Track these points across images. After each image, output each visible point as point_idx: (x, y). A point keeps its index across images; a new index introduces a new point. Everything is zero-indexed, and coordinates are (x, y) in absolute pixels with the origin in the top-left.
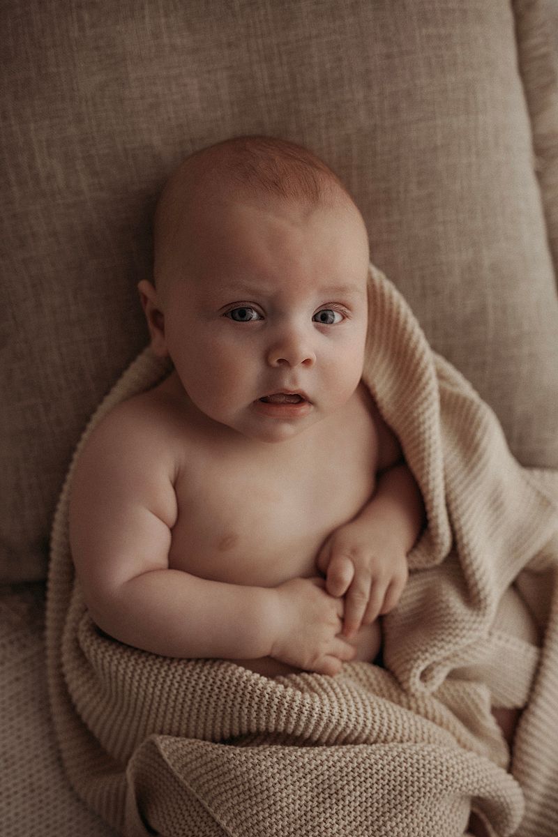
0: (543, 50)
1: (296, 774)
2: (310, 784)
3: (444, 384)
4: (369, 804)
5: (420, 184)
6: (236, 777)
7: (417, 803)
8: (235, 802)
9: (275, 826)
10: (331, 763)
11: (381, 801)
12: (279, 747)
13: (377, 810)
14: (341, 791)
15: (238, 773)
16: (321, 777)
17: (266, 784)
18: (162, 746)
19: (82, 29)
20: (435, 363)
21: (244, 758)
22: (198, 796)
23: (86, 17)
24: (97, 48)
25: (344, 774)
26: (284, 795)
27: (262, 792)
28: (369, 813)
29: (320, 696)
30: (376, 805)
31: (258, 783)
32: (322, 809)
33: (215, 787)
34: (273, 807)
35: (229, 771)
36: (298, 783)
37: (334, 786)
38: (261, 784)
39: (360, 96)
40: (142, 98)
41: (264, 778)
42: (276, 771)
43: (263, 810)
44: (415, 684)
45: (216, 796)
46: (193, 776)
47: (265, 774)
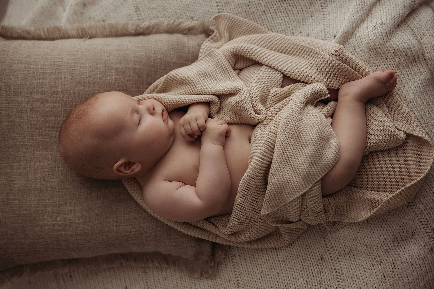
0: (46, 30)
1: (279, 171)
2: (284, 166)
3: (156, 91)
4: (295, 146)
5: (84, 86)
6: (276, 192)
7: (299, 129)
8: (285, 194)
9: (295, 182)
10: (278, 157)
11: (295, 142)
12: (270, 170)
13: (298, 144)
14: (288, 156)
15: (275, 191)
16: (282, 162)
17: (280, 182)
18: (264, 213)
19: (15, 200)
20: (148, 93)
21: (270, 188)
22: (282, 205)
23: (11, 197)
24: (22, 195)
25: (283, 153)
26: (285, 176)
27: (282, 184)
28: (298, 147)
29: (254, 156)
30: (296, 144)
31: (279, 185)
32: (293, 164)
33: (279, 199)
34: (288, 181)
35: (273, 193)
36: (282, 171)
37: (286, 158)
38: (280, 184)
39: (50, 105)
40: (41, 183)
41: (278, 182)
42: (276, 177)
43: (289, 185)
44: (260, 117)
45: (282, 199)
46: (275, 205)
47: (276, 181)
